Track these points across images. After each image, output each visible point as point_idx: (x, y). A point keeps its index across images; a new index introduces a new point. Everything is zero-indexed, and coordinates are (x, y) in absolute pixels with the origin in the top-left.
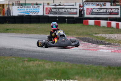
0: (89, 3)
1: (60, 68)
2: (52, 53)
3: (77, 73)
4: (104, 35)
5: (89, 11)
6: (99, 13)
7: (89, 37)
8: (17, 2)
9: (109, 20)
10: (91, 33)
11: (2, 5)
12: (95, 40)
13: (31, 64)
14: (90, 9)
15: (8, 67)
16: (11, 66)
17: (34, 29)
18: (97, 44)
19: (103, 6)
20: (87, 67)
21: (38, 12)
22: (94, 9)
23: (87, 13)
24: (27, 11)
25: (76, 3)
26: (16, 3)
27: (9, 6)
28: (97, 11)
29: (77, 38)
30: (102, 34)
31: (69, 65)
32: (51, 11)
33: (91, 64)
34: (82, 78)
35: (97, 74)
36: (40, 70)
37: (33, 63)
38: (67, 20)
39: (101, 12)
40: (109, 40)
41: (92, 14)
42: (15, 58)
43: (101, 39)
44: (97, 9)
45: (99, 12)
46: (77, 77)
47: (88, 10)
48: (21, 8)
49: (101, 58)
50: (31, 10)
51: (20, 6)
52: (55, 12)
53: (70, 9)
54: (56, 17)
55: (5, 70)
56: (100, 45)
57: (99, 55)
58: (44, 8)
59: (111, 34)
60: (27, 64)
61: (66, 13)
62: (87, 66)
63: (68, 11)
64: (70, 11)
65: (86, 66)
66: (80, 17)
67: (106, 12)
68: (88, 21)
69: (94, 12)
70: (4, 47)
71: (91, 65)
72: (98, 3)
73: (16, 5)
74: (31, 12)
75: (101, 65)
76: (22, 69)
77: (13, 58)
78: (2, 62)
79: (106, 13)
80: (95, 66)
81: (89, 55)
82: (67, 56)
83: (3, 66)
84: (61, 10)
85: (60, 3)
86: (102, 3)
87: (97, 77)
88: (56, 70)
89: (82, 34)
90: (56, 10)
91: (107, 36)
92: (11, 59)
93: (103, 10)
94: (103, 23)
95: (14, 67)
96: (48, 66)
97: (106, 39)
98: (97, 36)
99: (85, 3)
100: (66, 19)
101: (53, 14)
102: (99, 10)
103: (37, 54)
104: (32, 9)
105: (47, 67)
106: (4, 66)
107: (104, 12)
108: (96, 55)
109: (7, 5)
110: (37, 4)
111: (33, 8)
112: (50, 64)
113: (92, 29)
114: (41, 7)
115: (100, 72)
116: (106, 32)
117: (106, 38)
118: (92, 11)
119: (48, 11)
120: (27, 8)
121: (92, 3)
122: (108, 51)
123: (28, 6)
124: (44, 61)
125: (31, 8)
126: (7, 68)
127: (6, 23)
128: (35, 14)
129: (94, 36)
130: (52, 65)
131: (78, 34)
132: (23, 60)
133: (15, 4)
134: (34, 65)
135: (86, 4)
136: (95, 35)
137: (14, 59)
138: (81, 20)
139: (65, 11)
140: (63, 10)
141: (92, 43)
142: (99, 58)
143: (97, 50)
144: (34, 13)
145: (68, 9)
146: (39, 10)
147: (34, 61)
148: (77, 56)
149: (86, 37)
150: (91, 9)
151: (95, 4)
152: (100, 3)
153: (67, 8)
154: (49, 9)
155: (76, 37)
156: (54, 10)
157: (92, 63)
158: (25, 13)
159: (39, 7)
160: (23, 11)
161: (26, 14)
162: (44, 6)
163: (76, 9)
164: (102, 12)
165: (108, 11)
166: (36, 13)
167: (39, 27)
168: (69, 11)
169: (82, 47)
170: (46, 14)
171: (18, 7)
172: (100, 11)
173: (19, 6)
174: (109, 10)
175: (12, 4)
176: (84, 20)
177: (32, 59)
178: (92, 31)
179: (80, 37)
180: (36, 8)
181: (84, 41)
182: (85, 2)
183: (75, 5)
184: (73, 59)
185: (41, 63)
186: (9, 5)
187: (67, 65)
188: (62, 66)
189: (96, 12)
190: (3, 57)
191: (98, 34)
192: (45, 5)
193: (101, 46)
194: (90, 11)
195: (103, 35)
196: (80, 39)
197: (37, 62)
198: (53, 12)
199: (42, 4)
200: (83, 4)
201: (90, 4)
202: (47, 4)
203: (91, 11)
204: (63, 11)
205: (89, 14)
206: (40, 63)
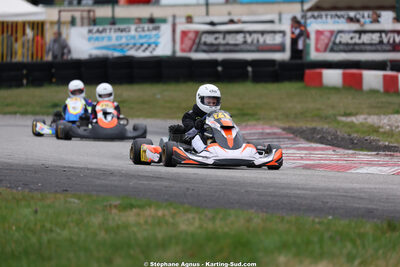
0: (323, 13)
1: (226, 229)
2: (203, 181)
3: (284, 247)
4: (373, 120)
5: (324, 39)
6: (357, 48)
7: (326, 126)
8: (85, 14)
9: (392, 69)
10: (331, 112)
11: (38, 23)
12: (346, 135)
13: (131, 217)
14: (328, 34)
15: (54, 228)
16: (64, 226)
17: (144, 102)
18: (350, 149)
19: (372, 22)
20: (318, 226)
21: (156, 46)
22: (340, 32)
23: (319, 46)
24: (117, 43)
25: (280, 15)
26: (82, 18)
27: (59, 28)
28: (352, 38)
29: (284, 129)
30: (369, 114)
31: (257, 219)
32: (197, 41)
33: (329, 214)
34: (301, 262)
35: (349, 246)
36: (160, 236)
37: (139, 215)
38: (253, 72)
39: (363, 44)
40: (390, 134)
41: (335, 48)
42: (79, 199)
43: (364, 132)
44: (349, 32)
45: (355, 44)
46: (282, 259)
47: (322, 37)
48: (98, 35)
49: (362, 195)
50: (133, 41)
51: (95, 28)
52: (212, 45)
53: (259, 36)
54: (215, 63)
55: (45, 238)
56: (362, 150)
57: (357, 186)
58: (174, 31)
59: (396, 116)
60: (117, 217)
61: (248, 48)
62: (317, 220)
63: (255, 41)
64: (261, 40)
65: (313, 221)
66: (295, 62)
67: (381, 42)
68: (320, 75)
69: (340, 43)
70: (44, 162)
71: (330, 217)
72: (352, 14)
73: (82, 25)
74: (131, 46)
75: (363, 216)
76: (102, 235)
77: (72, 200)
78: (36, 212)
79: (378, 47)
80: (344, 222)
81: (322, 185)
82: (249, 189)
83: (38, 227)
84: (231, 39)
85: (229, 14)
86: (366, 13)
87: (351, 258)
88: (213, 237)
89: (302, 115)
90: (216, 39)
91: (385, 121)
92: (66, 202)
93: (370, 35)
94: (372, 79)
95: (76, 229)
96: (189, 223)
97: (381, 130)
98: (352, 122)
99: (309, 14)
100: (250, 69)
101: (205, 51)
102: (357, 35)
103: (153, 183)
104: (133, 37)
105: (183, 227)
106: (43, 226)
107: (374, 42)
108: (347, 185)
109: (52, 23)
110: (152, 20)
111: (137, 34)
112: (194, 218)
113: (334, 99)
114: (166, 29)
115: (358, 242)
116: (381, 109)
117: (379, 127)
118: (333, 39)
119: (188, 43)
120: (119, 34)
121: (333, 13)
122: (386, 170)
123: (122, 26)
124: (175, 208)
125: (133, 33)
126: (51, 231)
127: (50, 82)
128: (147, 54)
129: (343, 122)
130: (200, 219)
131: (287, 116)
132: (105, 204)
133: (78, 21)
134: (142, 221)
135: (313, 17)
136: (343, 119)
137: (76, 201)
138: (296, 69)
139: (245, 42)
140: (240, 38)
141: (333, 145)
142: (356, 194)
143: (350, 168)
144: (143, 48)
145: (255, 36)
146: (160, 40)
147: (141, 207)
148: (283, 188)
149: (314, 125)
150: (332, 32)
151: (343, 16)
152: (361, 12)
153: (250, 33)
154: (192, 35)
155: (282, 125)
156: (210, 39)
157: (333, 210)
158: (114, 48)
159: (157, 28)
160: (105, 43)
161: (117, 54)
162: (174, 26)
163: (281, 35)
164: (366, 41)
165: (385, 40)
166: (150, 49)
167: (159, 96)
168: (258, 41)
169: (302, 158)
170: (183, 50)
171: (90, 31)
172: (360, 38)
173: (91, 28)
174: (389, 35)
175: (69, 19)
176: (307, 71)
177: (133, 202)
178: (333, 107)
179: (294, 125)
180: (147, 33)
181: (309, 140)
182: (311, 9)
183: (277, 20)
184: (270, 198)
185: (164, 215)
186: (59, 23)
187: (249, 220)
188: (233, 223)
189: (347, 44)
190: (39, 196)
191: (355, 114)
192: (178, 21)
193: (364, 156)
194: (326, 41)
195: (372, 117)
196: (293, 133)
197: (150, 211)
198: (205, 44)
199: (170, 20)
200: (304, 17)
201: (326, 16)
202: (184, 20)
203: (330, 40)
204: (238, 42)
205: (325, 50)
206: (160, 213)
